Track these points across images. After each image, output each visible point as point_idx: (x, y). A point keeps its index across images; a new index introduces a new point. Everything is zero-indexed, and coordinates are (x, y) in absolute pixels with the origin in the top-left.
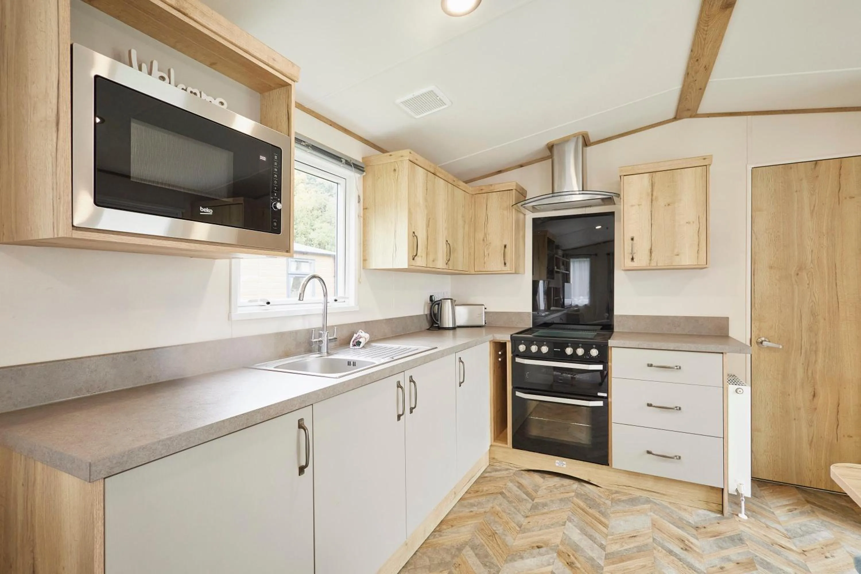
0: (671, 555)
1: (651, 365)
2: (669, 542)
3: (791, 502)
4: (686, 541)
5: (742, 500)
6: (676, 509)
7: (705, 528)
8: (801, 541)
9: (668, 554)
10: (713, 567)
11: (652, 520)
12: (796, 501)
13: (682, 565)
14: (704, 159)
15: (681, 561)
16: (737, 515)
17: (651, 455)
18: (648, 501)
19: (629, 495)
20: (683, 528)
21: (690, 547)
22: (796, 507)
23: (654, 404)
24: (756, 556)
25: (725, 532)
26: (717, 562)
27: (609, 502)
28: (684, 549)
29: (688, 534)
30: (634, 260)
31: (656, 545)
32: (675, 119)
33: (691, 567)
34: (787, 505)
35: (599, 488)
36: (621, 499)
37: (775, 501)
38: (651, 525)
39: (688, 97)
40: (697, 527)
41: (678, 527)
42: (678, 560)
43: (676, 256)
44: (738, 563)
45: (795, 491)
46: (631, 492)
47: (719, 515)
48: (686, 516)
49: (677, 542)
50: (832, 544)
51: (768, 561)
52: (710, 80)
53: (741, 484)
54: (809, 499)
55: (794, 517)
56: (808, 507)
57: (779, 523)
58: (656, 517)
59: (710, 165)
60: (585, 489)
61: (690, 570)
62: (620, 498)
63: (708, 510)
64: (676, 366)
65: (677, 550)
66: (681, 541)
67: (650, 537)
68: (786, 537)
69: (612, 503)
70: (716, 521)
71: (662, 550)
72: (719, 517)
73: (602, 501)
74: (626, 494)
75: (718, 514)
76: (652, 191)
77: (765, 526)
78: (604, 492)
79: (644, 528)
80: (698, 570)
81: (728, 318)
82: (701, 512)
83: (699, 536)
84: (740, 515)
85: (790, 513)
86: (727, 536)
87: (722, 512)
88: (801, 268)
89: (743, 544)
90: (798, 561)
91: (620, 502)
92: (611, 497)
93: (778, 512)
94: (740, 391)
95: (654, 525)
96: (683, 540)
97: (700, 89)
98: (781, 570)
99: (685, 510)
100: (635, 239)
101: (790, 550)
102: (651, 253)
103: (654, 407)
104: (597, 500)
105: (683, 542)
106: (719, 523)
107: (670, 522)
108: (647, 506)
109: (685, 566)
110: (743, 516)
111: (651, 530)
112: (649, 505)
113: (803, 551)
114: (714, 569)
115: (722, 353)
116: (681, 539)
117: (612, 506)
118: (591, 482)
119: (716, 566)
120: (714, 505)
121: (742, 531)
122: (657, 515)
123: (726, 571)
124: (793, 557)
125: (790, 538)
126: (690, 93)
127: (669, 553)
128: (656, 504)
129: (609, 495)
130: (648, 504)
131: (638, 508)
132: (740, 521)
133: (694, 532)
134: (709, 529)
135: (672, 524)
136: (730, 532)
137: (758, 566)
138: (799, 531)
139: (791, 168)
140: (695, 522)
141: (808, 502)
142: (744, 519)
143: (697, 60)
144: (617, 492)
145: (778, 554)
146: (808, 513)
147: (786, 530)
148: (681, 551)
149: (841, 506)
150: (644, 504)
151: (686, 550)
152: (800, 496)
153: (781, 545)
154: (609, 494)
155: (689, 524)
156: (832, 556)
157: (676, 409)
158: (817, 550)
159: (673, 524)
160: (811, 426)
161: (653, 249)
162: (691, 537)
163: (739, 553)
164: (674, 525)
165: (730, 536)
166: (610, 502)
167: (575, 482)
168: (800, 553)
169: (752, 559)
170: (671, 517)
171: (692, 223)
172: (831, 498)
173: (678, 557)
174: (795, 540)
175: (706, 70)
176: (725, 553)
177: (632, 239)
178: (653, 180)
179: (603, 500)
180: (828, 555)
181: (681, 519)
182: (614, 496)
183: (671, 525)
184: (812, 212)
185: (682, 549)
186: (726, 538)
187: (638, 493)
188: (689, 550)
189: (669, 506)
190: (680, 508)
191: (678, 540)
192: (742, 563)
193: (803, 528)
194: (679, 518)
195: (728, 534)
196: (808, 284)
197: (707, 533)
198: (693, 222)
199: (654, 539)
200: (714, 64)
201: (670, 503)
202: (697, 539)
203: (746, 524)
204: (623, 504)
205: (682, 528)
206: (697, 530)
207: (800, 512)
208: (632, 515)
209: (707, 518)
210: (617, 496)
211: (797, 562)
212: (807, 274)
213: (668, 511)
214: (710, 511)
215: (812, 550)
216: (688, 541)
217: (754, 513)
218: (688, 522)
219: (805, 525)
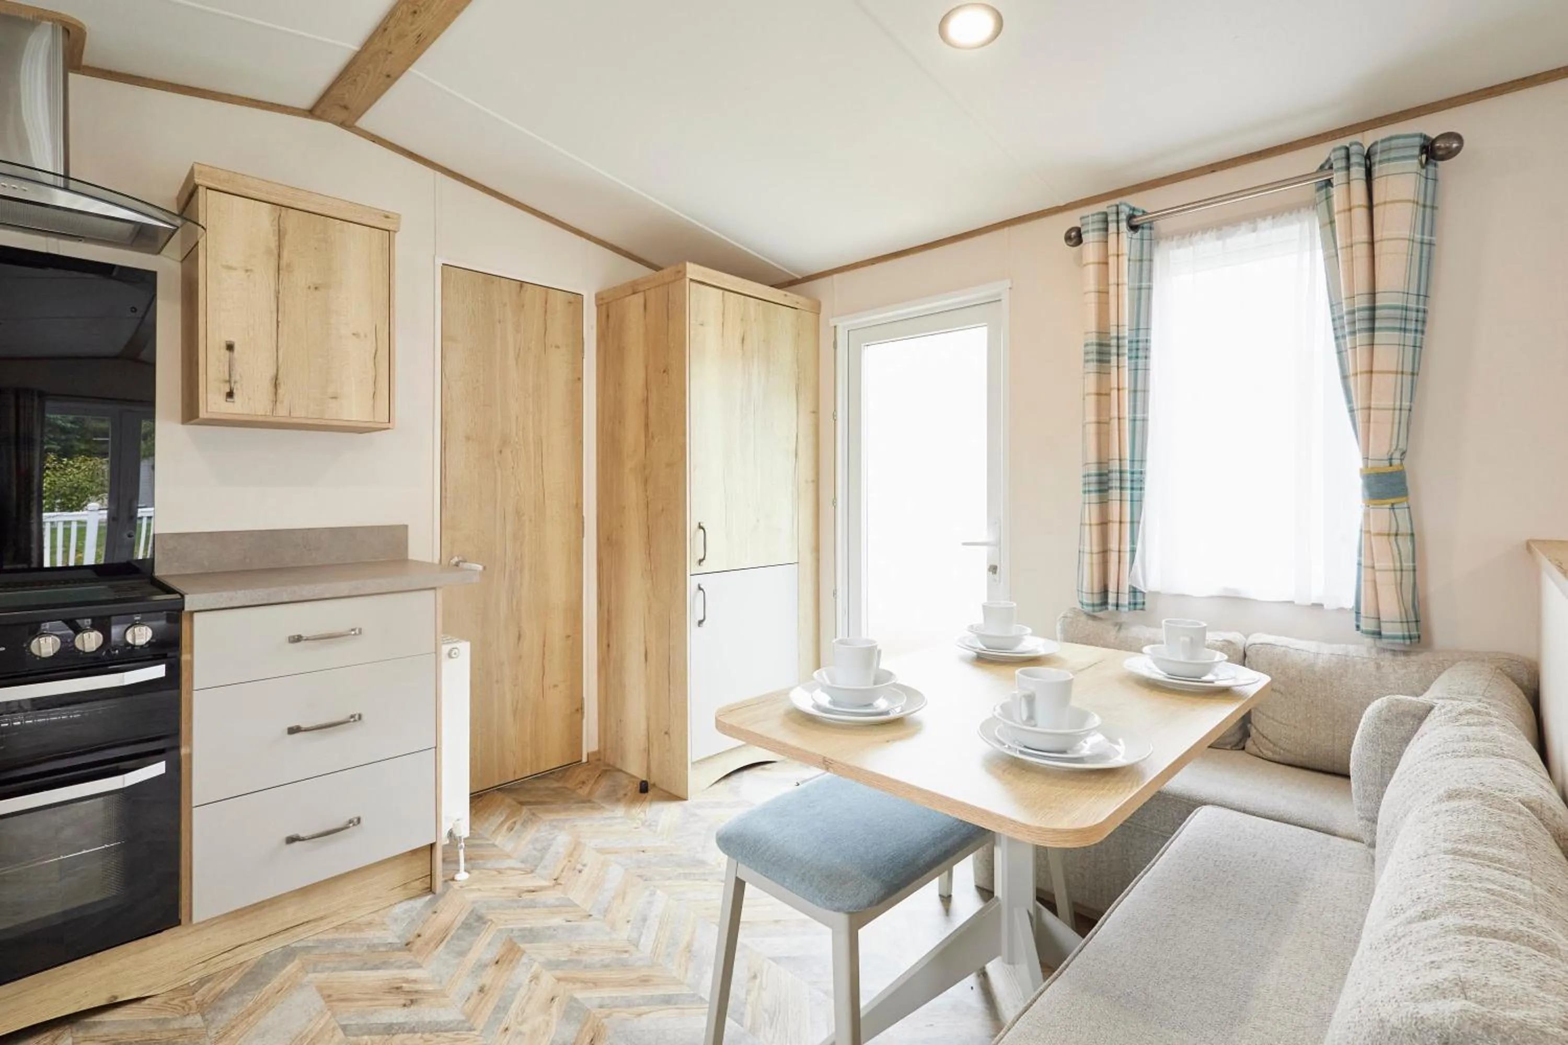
0: (393, 1035)
1: (298, 639)
2: (376, 1011)
3: (504, 816)
4: (404, 985)
5: (461, 847)
6: (352, 935)
7: (419, 936)
8: (545, 867)
9: (387, 1037)
10: (469, 998)
11: (320, 989)
12: (508, 811)
13: (421, 1038)
14: (387, 217)
15: (416, 1032)
16: (453, 879)
17: (297, 844)
18: (289, 954)
19: (238, 968)
20: (384, 963)
21: (416, 992)
22: (514, 820)
23: (304, 725)
24: (512, 930)
25: (453, 922)
26: (470, 986)
27: (195, 1020)
28: (409, 1002)
29: (400, 967)
30: (236, 397)
31: (355, 1038)
32: (311, 113)
33: (437, 1028)
34: (502, 824)
35: (147, 1001)
36: (222, 990)
37: (486, 825)
38: (322, 1002)
39: (358, 79)
40: (407, 944)
41: (376, 968)
42: (410, 1035)
43: (330, 400)
44: (497, 963)
45: (499, 796)
46: (242, 958)
47: (429, 897)
48: (373, 935)
49: (391, 998)
50: (574, 849)
51: (528, 926)
52: (410, 69)
53: (458, 820)
54: (522, 799)
55: (519, 837)
56: (525, 810)
57: (509, 856)
58: (322, 976)
59: (395, 232)
60: (105, 1030)
61: (438, 1036)
62: (218, 989)
63: (406, 899)
64: (353, 630)
65: (397, 1015)
66: (394, 990)
67: (334, 1029)
68: (527, 873)
69: (203, 1015)
70: (430, 911)
71: (373, 1037)
72: (430, 900)
73: (174, 1030)
74: (229, 971)
75: (426, 896)
76: (280, 246)
77: (495, 873)
78: (166, 1003)
79: (311, 1020)
80: (452, 1025)
81: (406, 527)
82: (398, 910)
83: (419, 960)
84: (458, 877)
85: (512, 833)
86: (458, 926)
87: (430, 889)
88: (505, 442)
89: (485, 923)
90: (558, 899)
91: (222, 999)
92: (193, 1003)
93: (499, 840)
94: (455, 654)
95: (328, 998)
96: (397, 988)
97: (388, 76)
98: (549, 928)
99: (370, 924)
100: (236, 347)
101: (542, 889)
102: (276, 386)
103: (306, 730)
104: (157, 1036)
105: (399, 990)
106: (435, 912)
107: (356, 969)
108: (291, 968)
109: (427, 1036)
110: (462, 876)
111: (329, 1013)
112: (297, 961)
113: (555, 880)
114: (473, 1001)
115: (434, 588)
116: (393, 988)
117: (208, 1023)
118: (119, 1000)
119: (472, 994)
120: (417, 883)
121: (473, 902)
122: (322, 971)
123: (489, 989)
124: (551, 897)
125: (532, 872)
126: (368, 73)
127: (389, 1034)
128: (307, 949)
129: (185, 1002)
130: (293, 961)
131: (275, 983)
132: (461, 887)
133: (406, 956)
134: (428, 933)
135: (361, 969)
136: (458, 917)
137: (523, 946)
138: (535, 853)
139: (493, 282)
140: (399, 937)
141: (522, 803)
142: (465, 881)
143: (415, 12)
144: (202, 982)
145: (532, 905)
146: (531, 820)
147: (522, 862)
148: (406, 1009)
149: (554, 790)
150: (284, 966)
151: (412, 1001)
152: (509, 800)
153: (529, 889)
154: (185, 998)
155: (392, 948)
156: (584, 865)
157: (352, 720)
158: (566, 868)
159: (365, 966)
160: (515, 686)
161: (280, 376)
162: (408, 971)
163: (489, 944)
164: (368, 969)
165: (463, 923)
166: (198, 1018)
167: (56, 1032)
168: (554, 886)
169: (511, 940)
170: (352, 955)
171: (362, 335)
172: (541, 784)
173: (407, 1029)
174: (539, 870)
175: (417, 43)
176: (472, 958)
177: (230, 347)
178: (282, 225)
179: (176, 1025)
180: (579, 867)
181: (372, 948)
182: (198, 996)
183: (362, 973)
184: (518, 356)
185: (405, 1005)
186: (460, 931)
187: (258, 952)
188: (416, 1000)
189: (337, 936)
190: (358, 928)
191: (390, 992)
192: (502, 956)
193: (538, 846)
194: (368, 946)
195: (458, 924)
196: (513, 468)
197: (427, 944)
198: (366, 336)
199: (344, 1028)
200: (435, 39)
201: (336, 928)
202: (419, 966)
203: (473, 887)
204: (234, 1000)
205: (384, 965)
206: (410, 950)
207: (522, 824)
208: (269, 1009)
209: (414, 913)
210: (210, 990)
211: (557, 903)
212: (512, 452)
213: (339, 948)
214: (410, 898)
215: (562, 871)
216: (407, 981)
217: (473, 862)
218: (386, 945)
219: (537, 840)
